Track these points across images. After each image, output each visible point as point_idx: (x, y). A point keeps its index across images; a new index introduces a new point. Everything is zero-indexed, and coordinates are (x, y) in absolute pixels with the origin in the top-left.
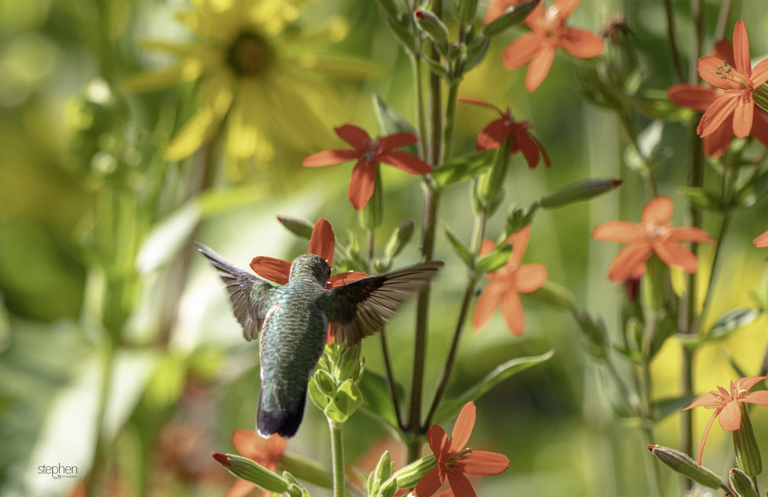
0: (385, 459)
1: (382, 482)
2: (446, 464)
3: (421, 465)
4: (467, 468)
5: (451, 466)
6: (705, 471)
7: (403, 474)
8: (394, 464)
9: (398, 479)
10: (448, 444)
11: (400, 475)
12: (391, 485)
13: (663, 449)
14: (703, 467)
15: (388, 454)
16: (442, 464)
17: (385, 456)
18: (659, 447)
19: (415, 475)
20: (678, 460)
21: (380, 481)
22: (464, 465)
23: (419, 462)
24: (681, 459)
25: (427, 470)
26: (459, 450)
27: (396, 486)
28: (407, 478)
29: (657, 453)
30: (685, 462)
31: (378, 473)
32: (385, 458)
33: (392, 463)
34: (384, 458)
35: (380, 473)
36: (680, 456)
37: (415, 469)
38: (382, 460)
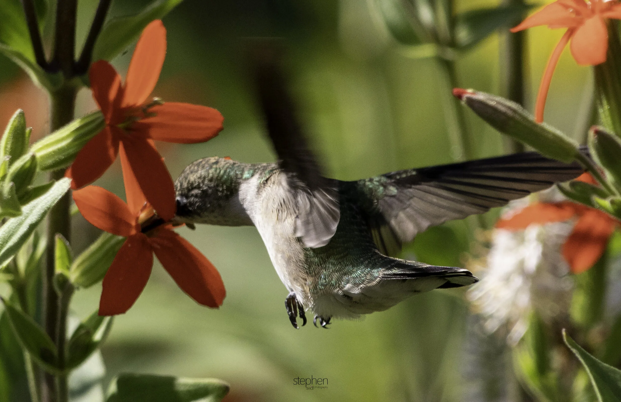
0: (16, 123)
1: (11, 162)
2: (121, 126)
3: (77, 130)
4: (154, 132)
5: (128, 129)
6: (548, 132)
7: (48, 146)
8: (31, 131)
9: (39, 155)
10: (121, 92)
11: (41, 149)
12: (28, 165)
13: (481, 96)
14: (546, 126)
15: (22, 115)
16: (112, 126)
17: (16, 118)
18: (472, 94)
19: (69, 146)
20: (504, 114)
21: (8, 159)
22: (149, 126)
23: (74, 125)
24: (510, 113)
25: (88, 137)
26: (141, 101)
27: (35, 167)
28: (54, 152)
29: (471, 102)
30: (517, 117)
31: (6, 147)
32: (17, 121)
33: (28, 130)
34: (14, 121)
35: (9, 146)
36: (509, 108)
37: (68, 136)
38: (12, 125)
